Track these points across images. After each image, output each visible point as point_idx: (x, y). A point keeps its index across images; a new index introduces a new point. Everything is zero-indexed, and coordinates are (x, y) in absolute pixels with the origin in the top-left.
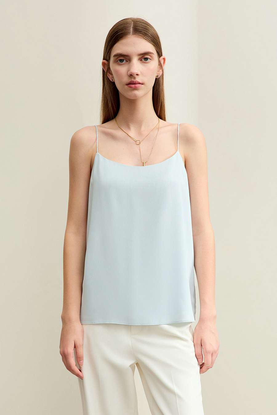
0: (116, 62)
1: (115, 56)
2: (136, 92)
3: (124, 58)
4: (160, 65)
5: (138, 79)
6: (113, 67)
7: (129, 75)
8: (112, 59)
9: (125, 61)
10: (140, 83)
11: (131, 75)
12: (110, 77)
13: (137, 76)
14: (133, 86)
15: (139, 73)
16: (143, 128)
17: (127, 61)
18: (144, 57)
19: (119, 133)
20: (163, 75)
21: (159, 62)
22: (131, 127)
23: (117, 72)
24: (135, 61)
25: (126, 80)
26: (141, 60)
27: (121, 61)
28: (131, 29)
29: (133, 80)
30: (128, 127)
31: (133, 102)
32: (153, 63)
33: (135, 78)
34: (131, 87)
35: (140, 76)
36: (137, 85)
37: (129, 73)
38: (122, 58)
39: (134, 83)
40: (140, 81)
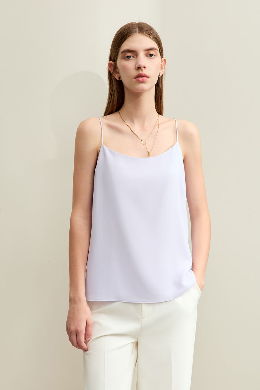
0: (123, 58)
3: (131, 54)
5: (145, 72)
6: (121, 63)
7: (137, 68)
8: (119, 56)
9: (132, 57)
10: (146, 76)
11: (139, 68)
12: (117, 76)
13: (144, 68)
14: (141, 79)
15: (146, 66)
17: (134, 57)
18: (149, 53)
19: (124, 127)
23: (124, 67)
24: (142, 55)
25: (135, 73)
26: (147, 56)
27: (128, 57)
28: (137, 29)
29: (140, 72)
32: (157, 59)
33: (142, 70)
34: (139, 81)
35: (147, 69)
36: (145, 78)
37: (137, 66)
38: (129, 54)
39: (142, 76)
40: (147, 74)
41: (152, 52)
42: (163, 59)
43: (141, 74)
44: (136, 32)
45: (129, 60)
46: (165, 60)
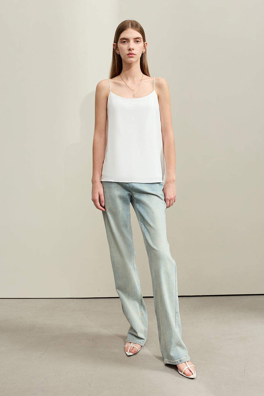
0: (121, 42)
1: (121, 39)
2: (132, 59)
4: (145, 46)
6: (120, 45)
8: (119, 41)
9: (126, 42)
10: (134, 54)
12: (118, 52)
13: (132, 50)
14: (130, 55)
15: (134, 48)
16: (135, 80)
18: (136, 40)
19: (122, 83)
21: (144, 44)
22: (129, 79)
23: (121, 48)
24: (132, 41)
25: (127, 52)
26: (135, 42)
27: (124, 42)
28: (130, 25)
29: (131, 52)
30: (127, 79)
31: (130, 65)
32: (141, 44)
33: (131, 51)
34: (129, 56)
35: (134, 50)
37: (129, 48)
38: (125, 40)
39: (131, 54)
40: (134, 53)
41: (138, 40)
42: (145, 43)
43: (131, 53)
44: (129, 27)
45: (125, 44)
46: (146, 43)
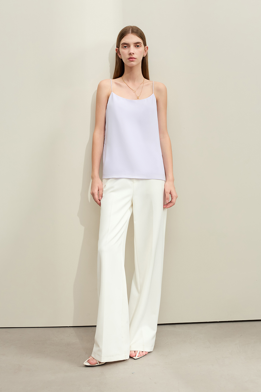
0: (123, 47)
1: (122, 44)
2: (132, 63)
3: (127, 45)
4: (146, 50)
5: (134, 56)
6: (121, 50)
8: (121, 46)
10: (134, 58)
11: (130, 54)
13: (133, 54)
14: (131, 59)
15: (134, 53)
17: (128, 47)
19: (123, 84)
20: (147, 55)
23: (123, 52)
24: (132, 46)
25: (128, 57)
26: (135, 47)
27: (125, 47)
28: (130, 31)
29: (131, 56)
31: (131, 68)
34: (130, 60)
36: (133, 59)
37: (129, 53)
39: (132, 58)
40: (135, 57)
41: (138, 45)
42: (146, 47)
43: (131, 57)
44: (129, 33)
45: (126, 49)
